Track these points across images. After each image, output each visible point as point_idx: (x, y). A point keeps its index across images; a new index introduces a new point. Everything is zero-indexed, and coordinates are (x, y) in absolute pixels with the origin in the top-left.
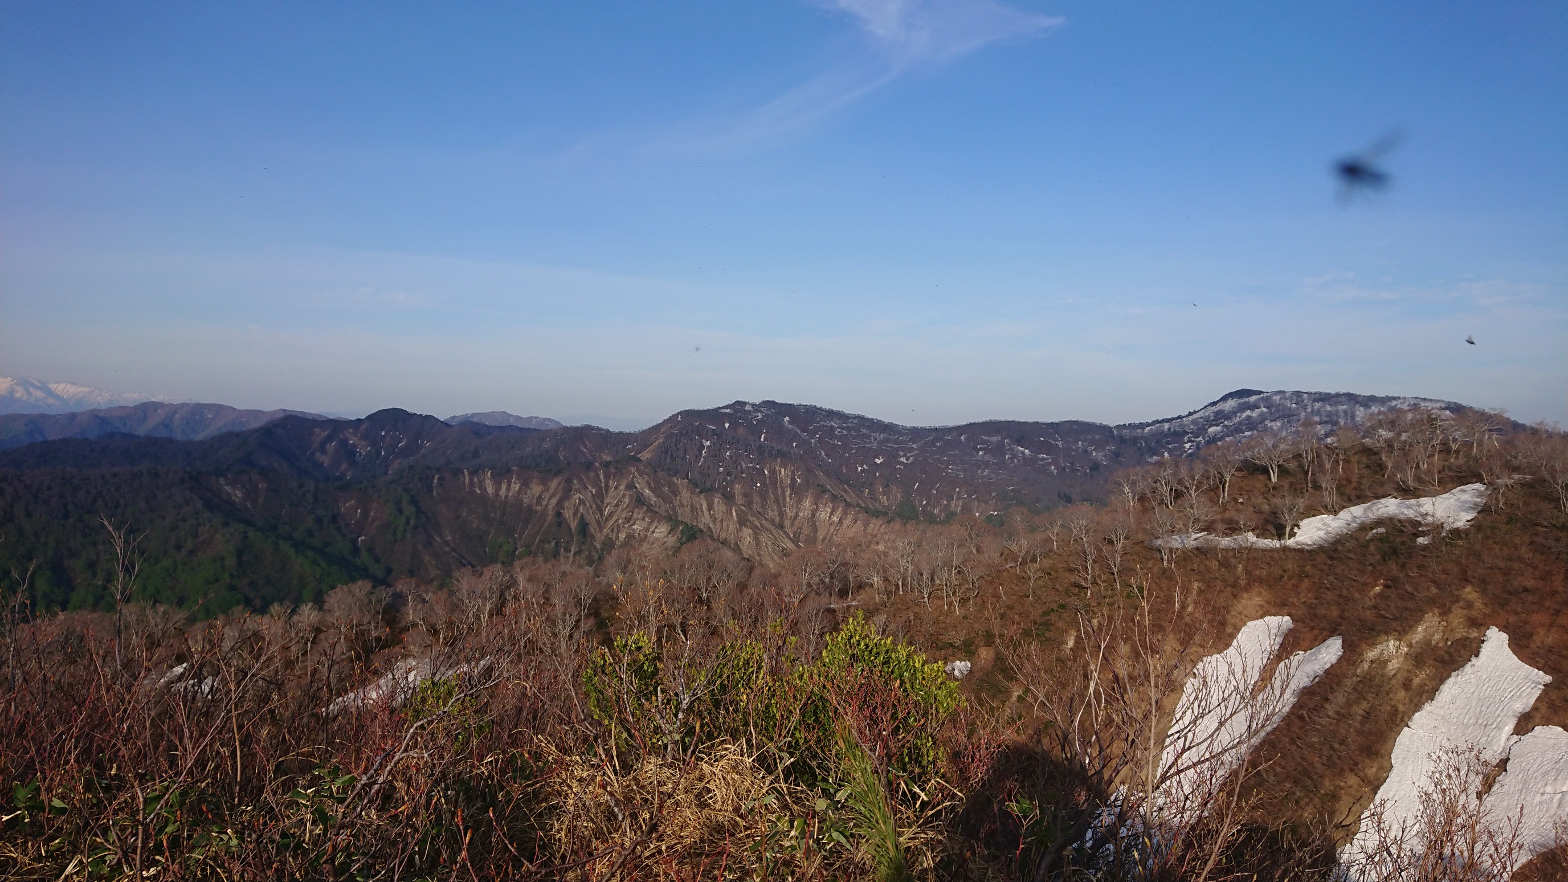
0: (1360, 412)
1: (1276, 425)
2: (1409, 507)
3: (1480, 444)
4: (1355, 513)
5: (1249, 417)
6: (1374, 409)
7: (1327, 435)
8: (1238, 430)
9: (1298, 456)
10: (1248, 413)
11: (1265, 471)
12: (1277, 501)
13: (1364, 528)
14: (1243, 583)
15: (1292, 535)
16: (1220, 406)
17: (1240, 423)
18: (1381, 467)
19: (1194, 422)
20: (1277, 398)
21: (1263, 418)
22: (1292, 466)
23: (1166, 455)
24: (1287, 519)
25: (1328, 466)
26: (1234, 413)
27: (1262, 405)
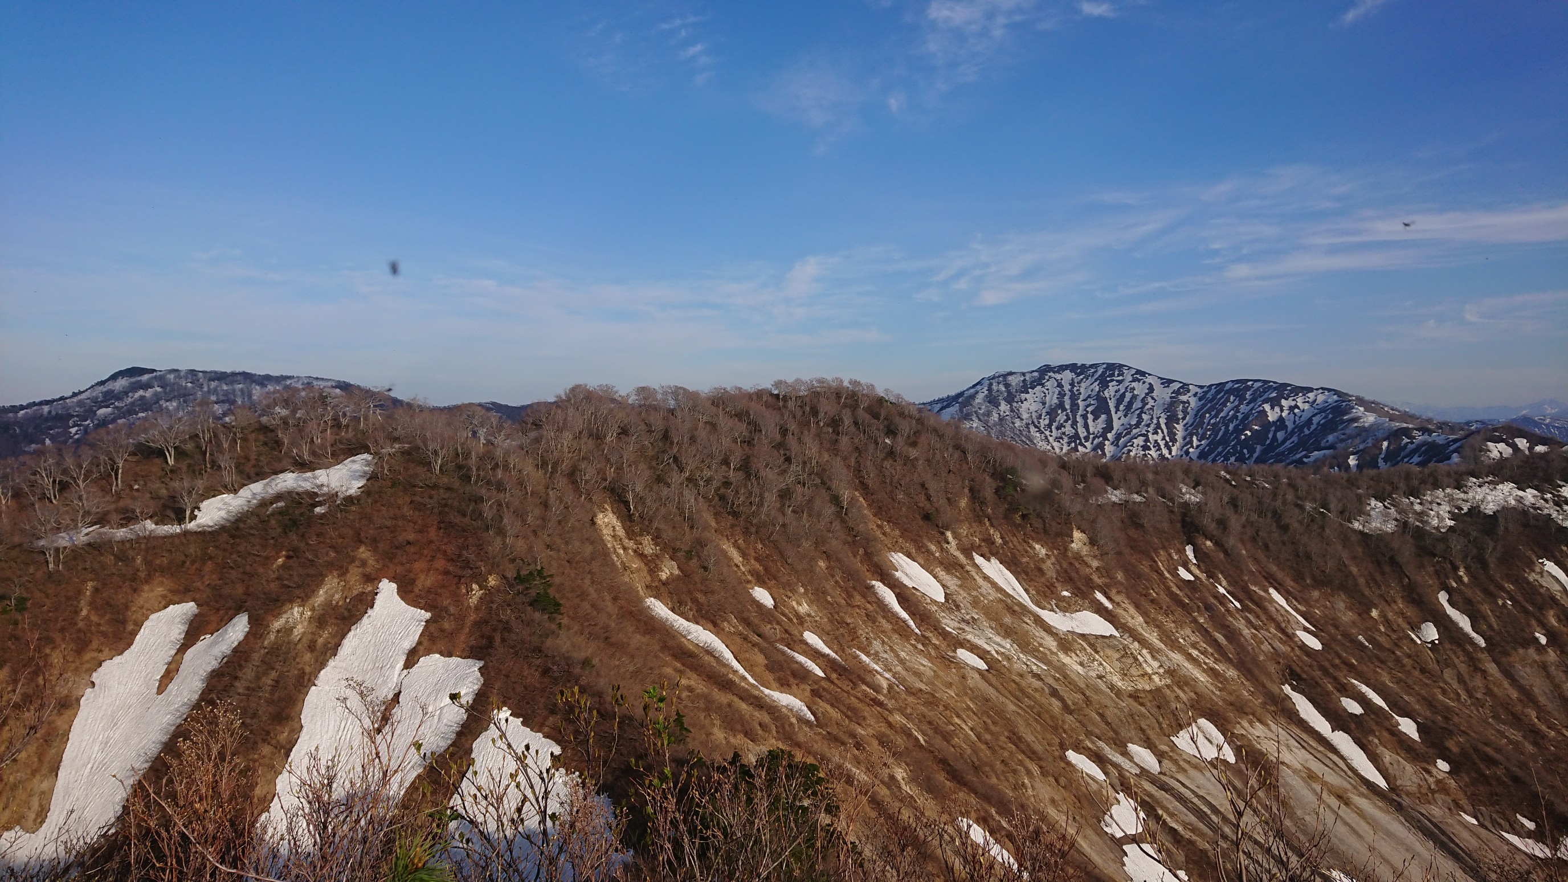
0: (257, 391)
1: (172, 405)
2: (305, 480)
3: (366, 419)
4: (255, 490)
5: (142, 398)
6: (270, 388)
7: (225, 414)
8: (130, 411)
9: (195, 437)
10: (141, 392)
11: (161, 454)
12: (176, 484)
13: (264, 504)
14: (142, 575)
15: (193, 517)
16: (109, 386)
17: (132, 404)
18: (278, 443)
19: (80, 403)
20: (172, 376)
21: (157, 398)
22: (189, 447)
23: (48, 442)
24: (187, 502)
25: (226, 445)
26: (126, 393)
27: (156, 384)
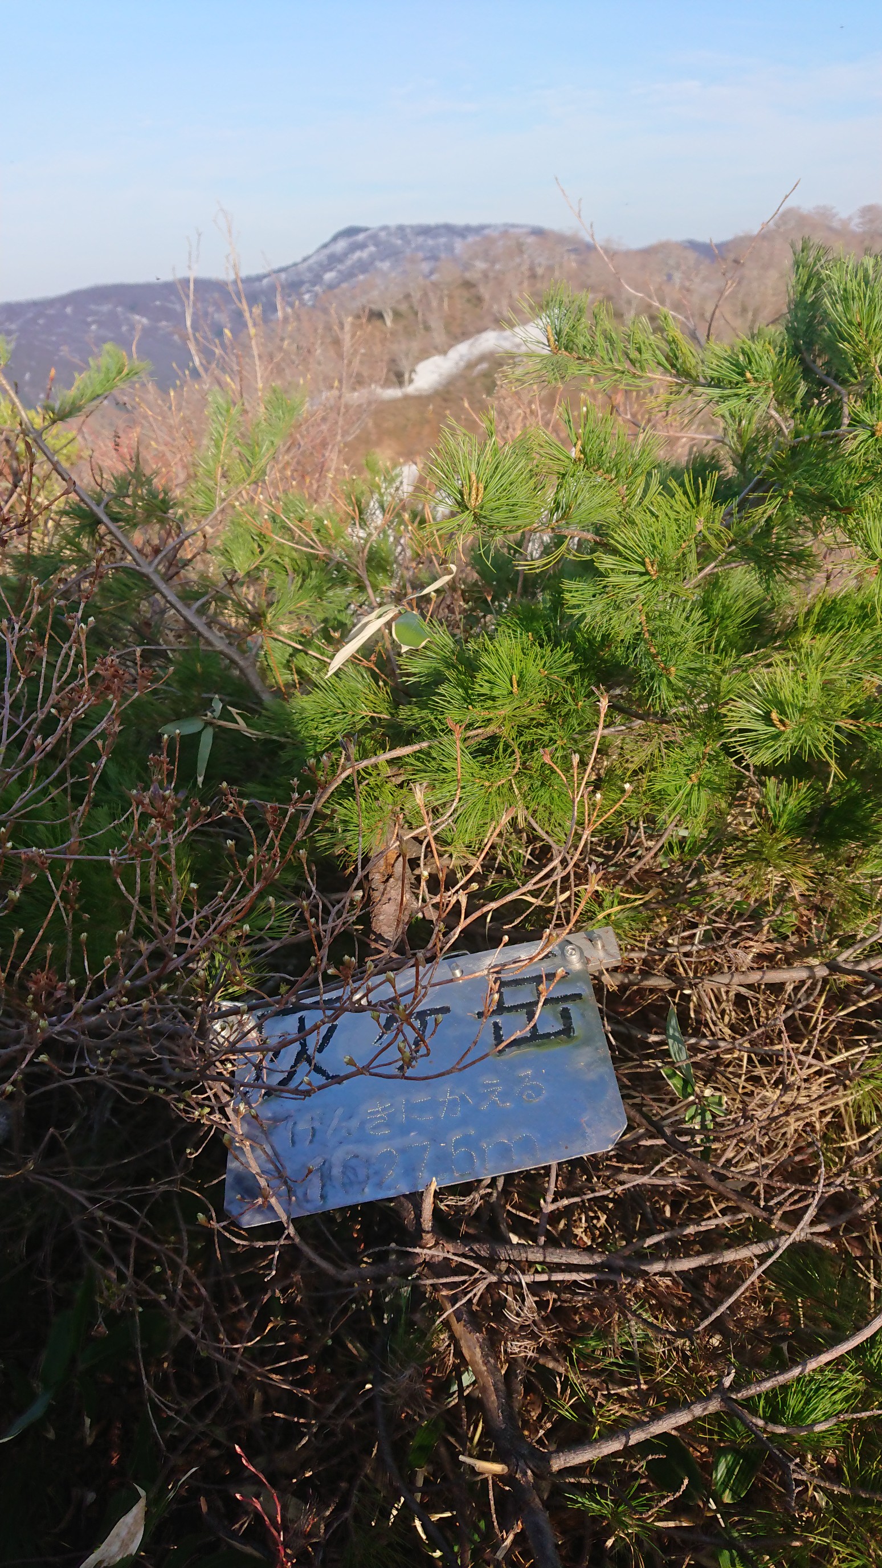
0: (459, 245)
1: (385, 265)
2: (506, 339)
3: (561, 266)
4: (462, 351)
5: (360, 260)
6: (470, 239)
7: (431, 273)
8: (350, 275)
9: (408, 296)
10: (357, 254)
11: (380, 316)
12: (395, 347)
13: (470, 366)
14: (374, 437)
15: (411, 381)
16: (332, 249)
17: (353, 267)
18: (479, 299)
19: (310, 268)
20: (383, 234)
21: (373, 258)
22: (403, 307)
24: (404, 364)
25: (435, 304)
26: (346, 254)
27: (370, 243)
